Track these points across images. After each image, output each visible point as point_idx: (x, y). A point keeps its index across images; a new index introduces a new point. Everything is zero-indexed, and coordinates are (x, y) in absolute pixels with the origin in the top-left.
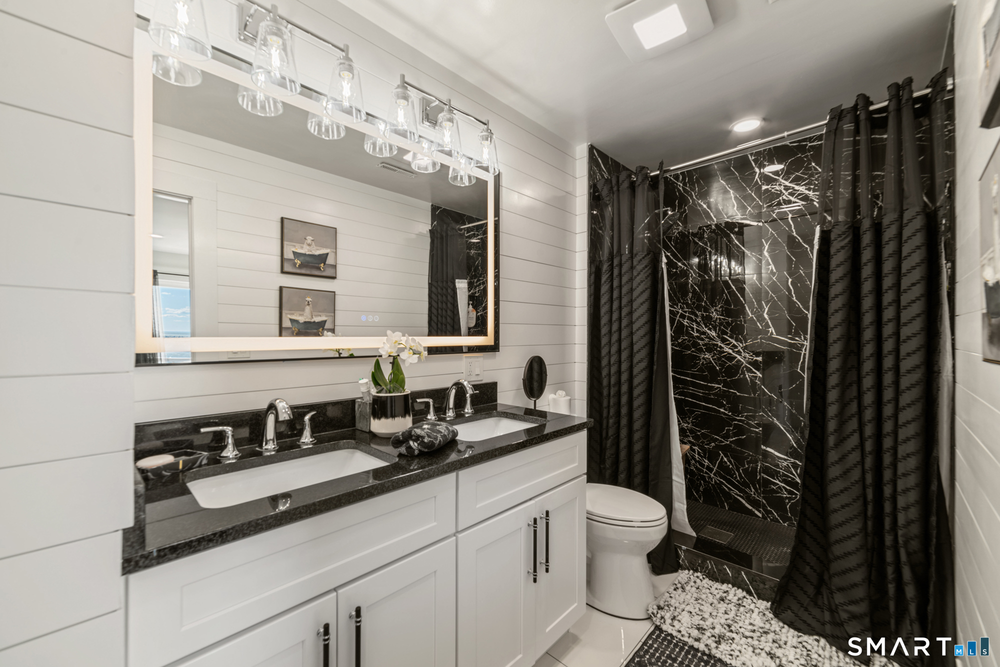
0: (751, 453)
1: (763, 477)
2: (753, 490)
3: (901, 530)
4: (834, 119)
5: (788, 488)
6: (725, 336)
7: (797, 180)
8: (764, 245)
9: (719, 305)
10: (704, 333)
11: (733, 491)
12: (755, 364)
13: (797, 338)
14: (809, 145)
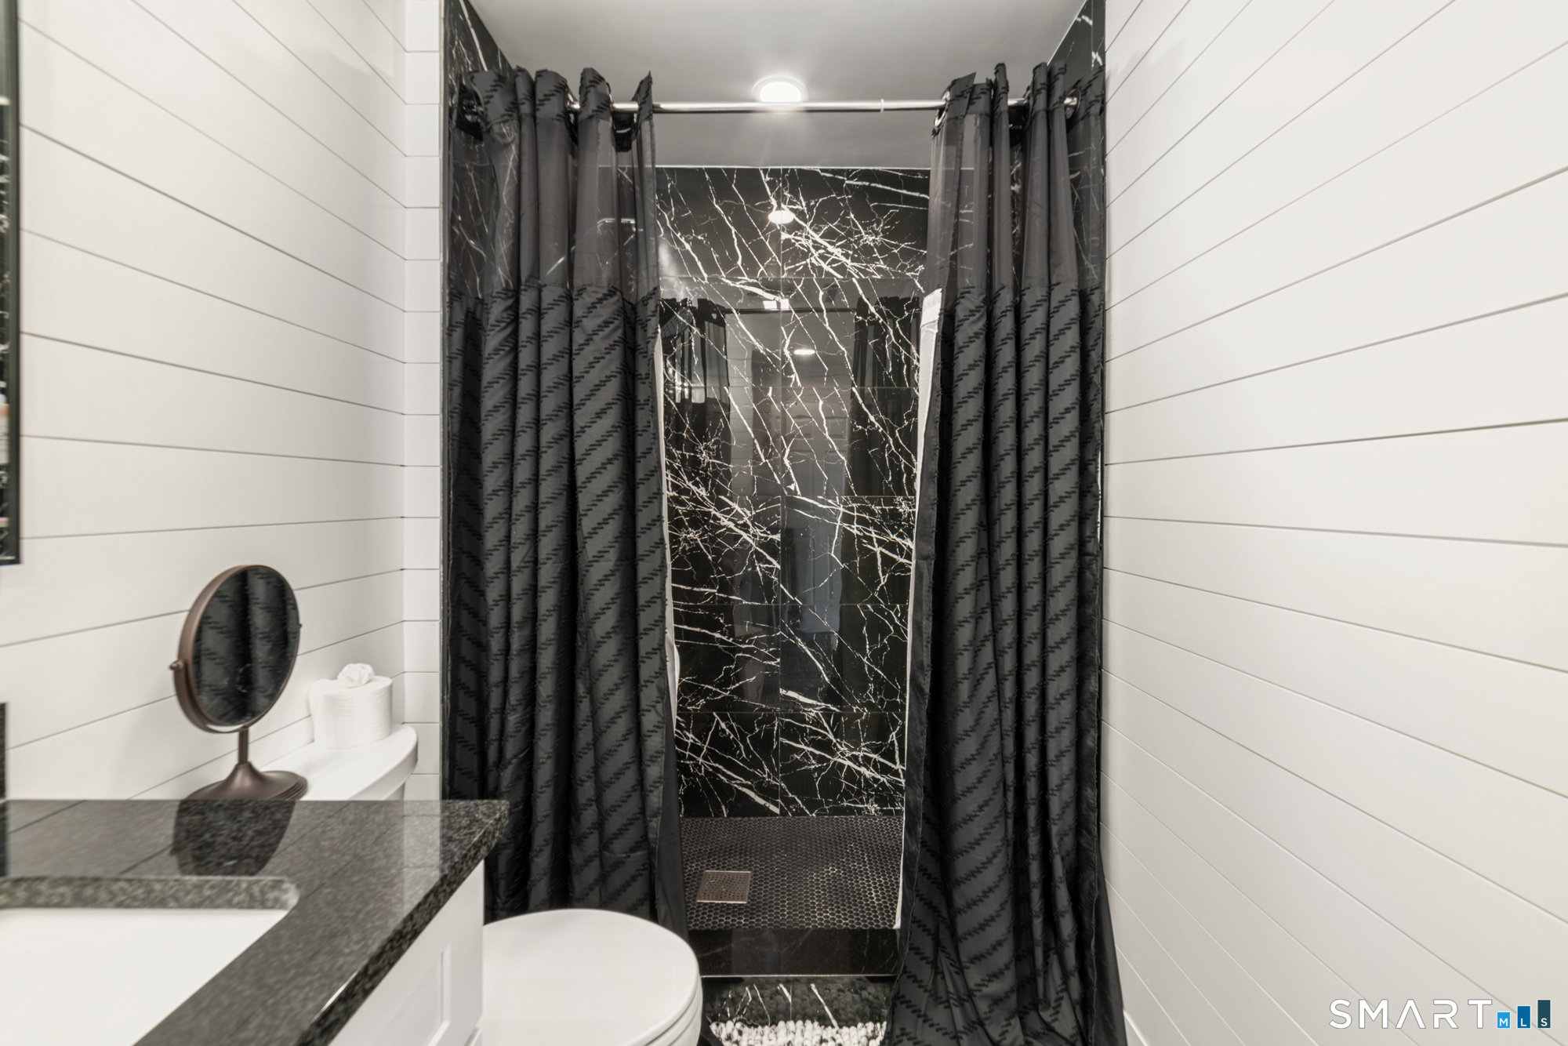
0: (764, 706)
1: (782, 743)
2: (767, 770)
3: (1056, 824)
4: (961, 99)
5: (817, 752)
6: (723, 497)
7: (830, 235)
8: (783, 337)
9: (712, 437)
10: (687, 491)
11: (736, 779)
12: (769, 546)
13: (830, 501)
14: (847, 182)
